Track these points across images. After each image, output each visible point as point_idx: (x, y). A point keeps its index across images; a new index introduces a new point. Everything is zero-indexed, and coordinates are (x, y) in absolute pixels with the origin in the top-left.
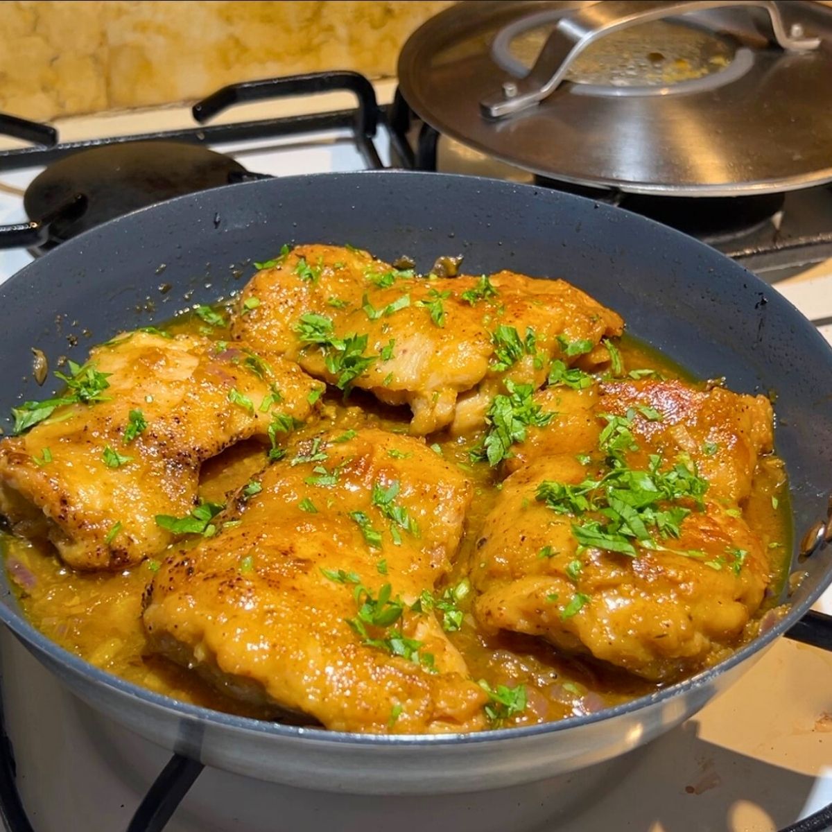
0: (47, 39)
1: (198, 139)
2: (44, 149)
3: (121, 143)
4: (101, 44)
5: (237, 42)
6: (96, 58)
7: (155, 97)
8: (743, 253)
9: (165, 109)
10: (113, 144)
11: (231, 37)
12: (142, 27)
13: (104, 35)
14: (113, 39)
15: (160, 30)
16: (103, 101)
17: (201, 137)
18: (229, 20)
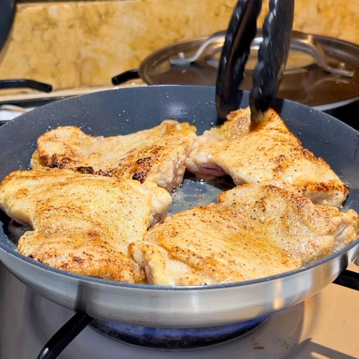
0: (55, 55)
4: (78, 58)
5: (138, 58)
6: (75, 64)
11: (135, 56)
12: (96, 51)
13: (79, 54)
14: (83, 56)
15: (104, 52)
16: (78, 83)
18: (134, 49)
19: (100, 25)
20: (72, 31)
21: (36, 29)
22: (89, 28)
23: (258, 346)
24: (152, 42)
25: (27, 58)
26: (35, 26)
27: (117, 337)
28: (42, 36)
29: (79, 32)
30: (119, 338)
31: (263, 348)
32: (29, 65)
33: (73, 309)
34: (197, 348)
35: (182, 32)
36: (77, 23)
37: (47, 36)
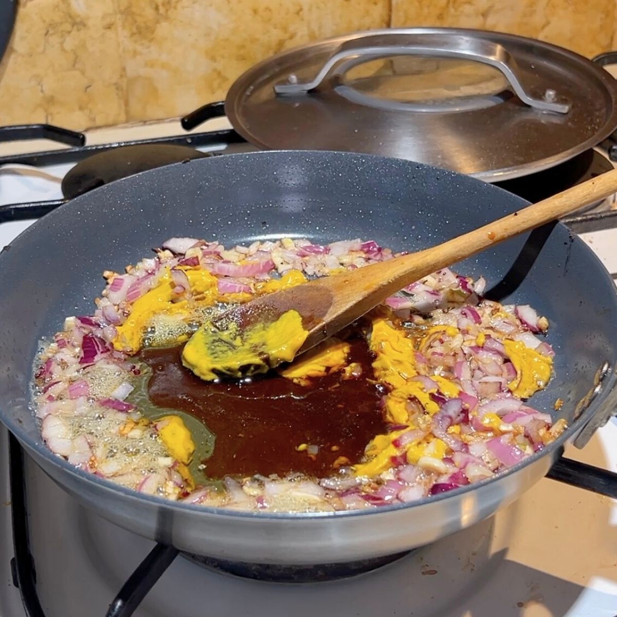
0: (83, 73)
1: (187, 142)
2: (77, 149)
3: (133, 145)
4: (122, 76)
5: (219, 73)
6: (118, 87)
7: (160, 114)
8: (575, 219)
9: (167, 122)
10: (127, 146)
11: (215, 70)
12: (151, 64)
13: (124, 69)
14: (130, 73)
15: (164, 66)
16: (123, 117)
17: (189, 141)
18: (213, 59)
19: (158, 22)
20: (110, 34)
21: (51, 32)
22: (138, 28)
23: (428, 569)
24: (243, 47)
25: (39, 79)
26: (50, 29)
27: (215, 567)
28: (62, 43)
29: (122, 35)
30: (219, 568)
31: (436, 572)
32: (42, 91)
33: (154, 538)
34: (337, 581)
35: (292, 29)
36: (118, 20)
37: (70, 43)
